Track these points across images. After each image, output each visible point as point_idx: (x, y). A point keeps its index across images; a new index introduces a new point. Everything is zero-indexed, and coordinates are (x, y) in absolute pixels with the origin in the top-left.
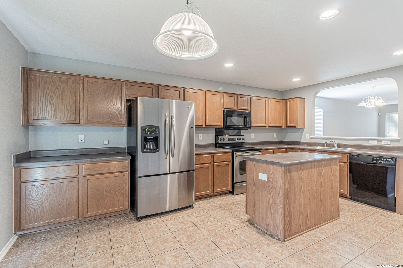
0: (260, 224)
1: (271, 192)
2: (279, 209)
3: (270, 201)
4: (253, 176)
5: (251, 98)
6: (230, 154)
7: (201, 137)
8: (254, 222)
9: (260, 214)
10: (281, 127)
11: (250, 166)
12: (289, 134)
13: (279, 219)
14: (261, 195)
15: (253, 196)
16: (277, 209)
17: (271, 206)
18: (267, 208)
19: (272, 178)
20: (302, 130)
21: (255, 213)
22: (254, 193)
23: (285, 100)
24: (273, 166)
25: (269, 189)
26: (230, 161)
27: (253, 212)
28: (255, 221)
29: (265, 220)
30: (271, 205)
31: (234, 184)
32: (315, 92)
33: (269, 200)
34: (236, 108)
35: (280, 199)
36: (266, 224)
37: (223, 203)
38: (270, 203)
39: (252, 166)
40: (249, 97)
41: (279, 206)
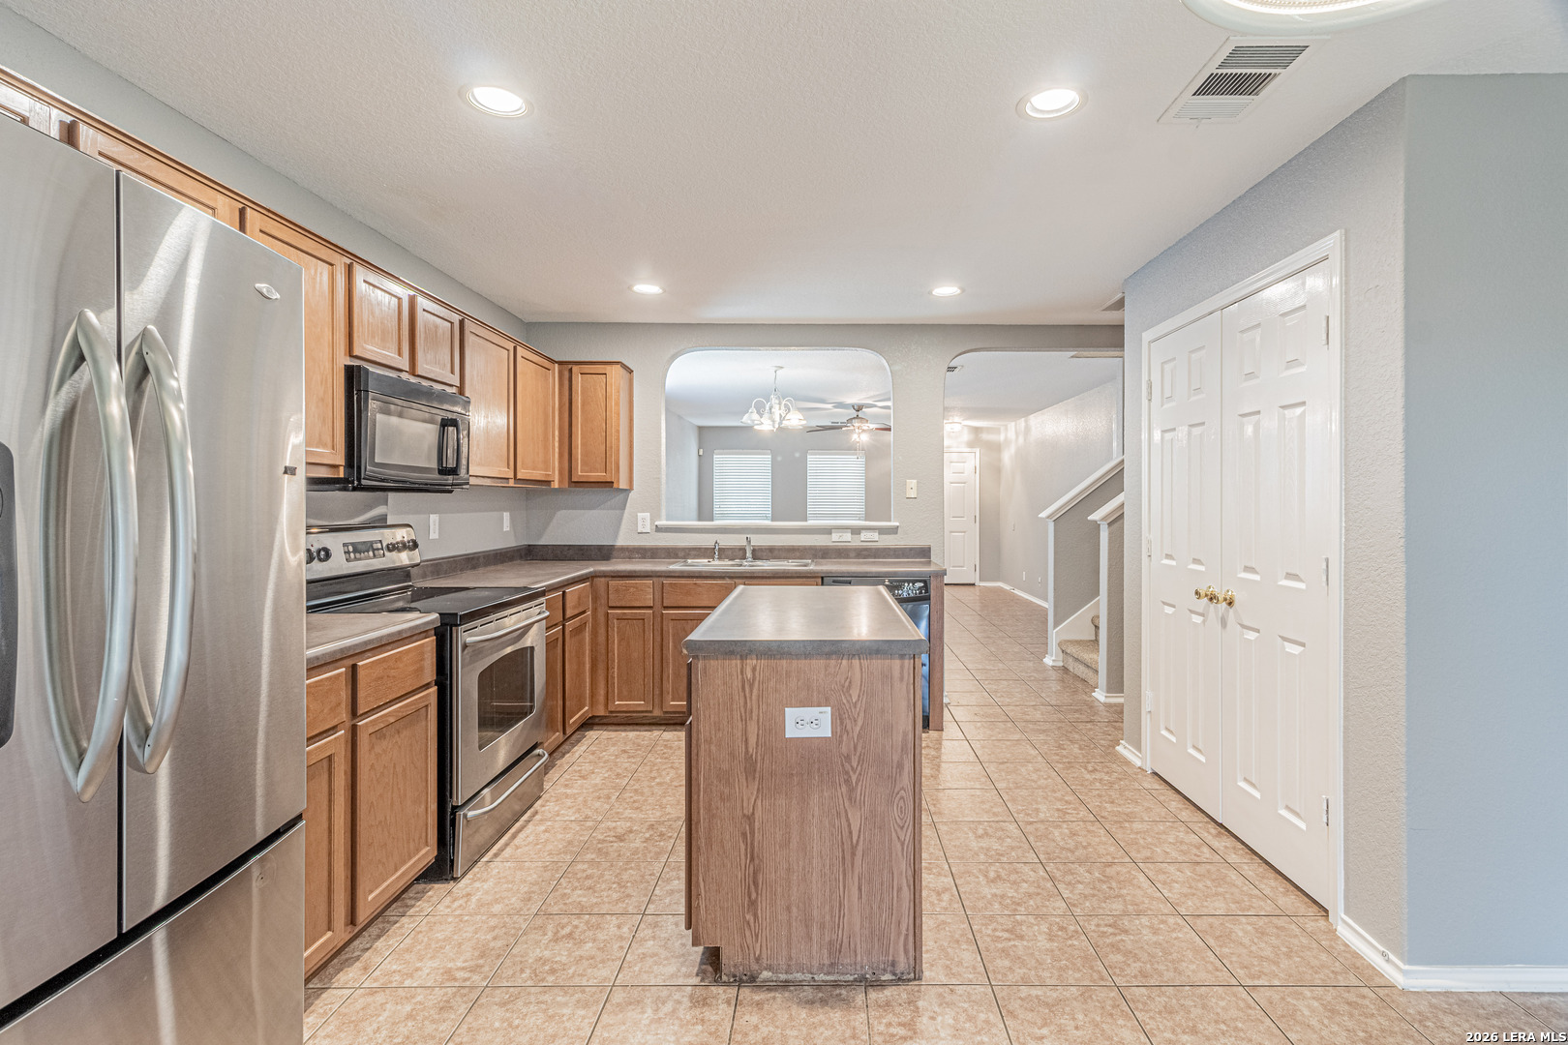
0: (790, 958)
1: (858, 780)
2: (899, 846)
3: (849, 826)
4: (745, 732)
5: (462, 323)
6: (430, 641)
8: (755, 967)
9: (788, 909)
10: (548, 483)
11: (725, 683)
12: (561, 514)
13: (900, 889)
14: (794, 816)
15: (748, 837)
16: (890, 849)
17: (854, 848)
18: (831, 865)
19: (862, 714)
20: (622, 496)
21: (755, 916)
22: (750, 818)
23: (560, 363)
24: (865, 663)
25: (847, 773)
26: (427, 686)
27: (748, 917)
28: (758, 960)
29: (822, 926)
30: (858, 841)
31: (453, 813)
32: (673, 351)
33: (843, 820)
34: (404, 364)
35: (902, 798)
36: (827, 939)
37: (452, 961)
38: (851, 833)
39: (737, 683)
40: (456, 318)
41: (899, 830)
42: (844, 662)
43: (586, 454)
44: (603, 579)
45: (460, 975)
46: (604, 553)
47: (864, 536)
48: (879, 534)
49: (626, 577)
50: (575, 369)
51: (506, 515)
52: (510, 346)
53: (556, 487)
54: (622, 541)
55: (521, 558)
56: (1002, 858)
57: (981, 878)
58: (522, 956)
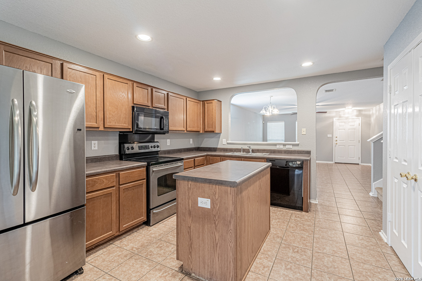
0: (200, 272)
1: (218, 224)
2: (230, 248)
3: (215, 237)
4: (189, 203)
5: (168, 94)
6: (145, 169)
7: (96, 145)
8: (191, 271)
9: (199, 257)
10: (199, 132)
11: (184, 188)
12: (205, 139)
13: (230, 262)
14: (201, 230)
15: (189, 233)
16: (227, 248)
17: (217, 245)
18: (211, 248)
19: (219, 203)
20: (219, 135)
21: (191, 256)
22: (190, 228)
23: (202, 101)
24: (220, 187)
25: (215, 221)
26: (144, 179)
27: (189, 256)
28: (191, 269)
29: (208, 266)
30: (218, 243)
31: (150, 211)
32: (231, 95)
33: (214, 235)
34: (150, 105)
35: (231, 232)
36: (209, 270)
37: (136, 245)
38: (216, 240)
39: (187, 188)
40: (166, 93)
41: (230, 243)
42: (214, 186)
43: (208, 124)
44: (209, 156)
45: (134, 249)
46: (215, 150)
47: (287, 147)
48: (292, 146)
49: (214, 156)
50: (205, 102)
51: (191, 140)
52: (185, 98)
53: (201, 132)
54: (219, 146)
55: (196, 150)
56: (297, 262)
57: (284, 267)
58: (148, 249)
